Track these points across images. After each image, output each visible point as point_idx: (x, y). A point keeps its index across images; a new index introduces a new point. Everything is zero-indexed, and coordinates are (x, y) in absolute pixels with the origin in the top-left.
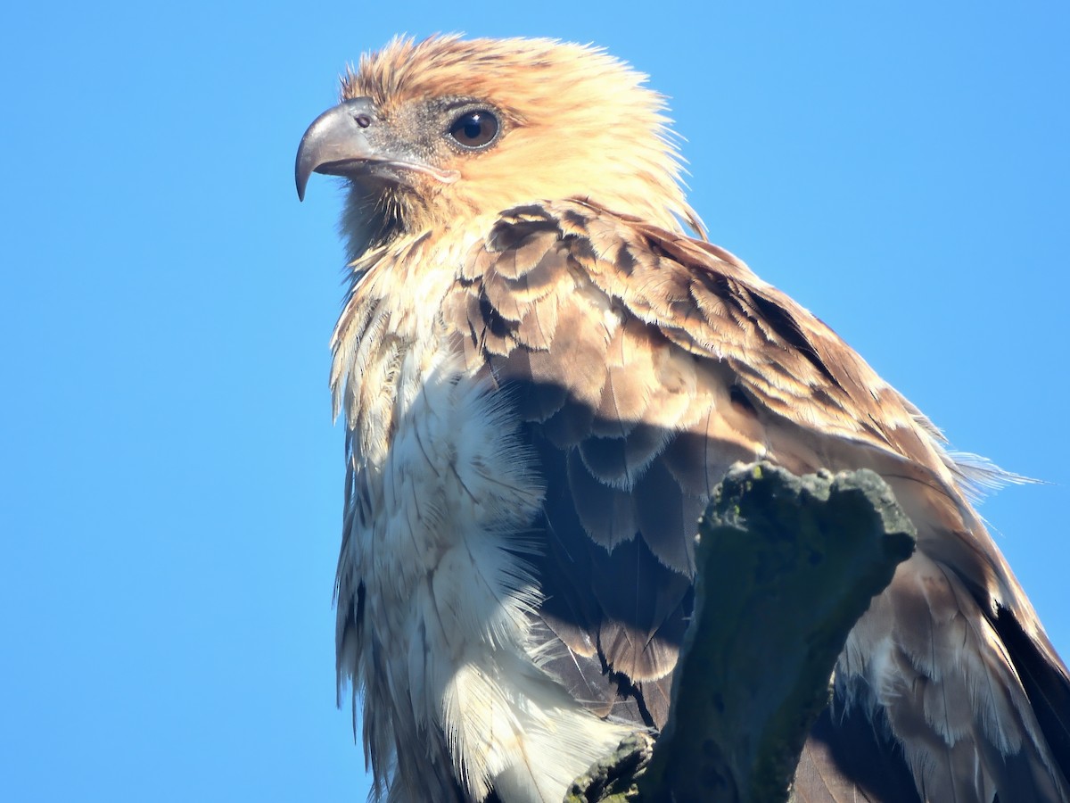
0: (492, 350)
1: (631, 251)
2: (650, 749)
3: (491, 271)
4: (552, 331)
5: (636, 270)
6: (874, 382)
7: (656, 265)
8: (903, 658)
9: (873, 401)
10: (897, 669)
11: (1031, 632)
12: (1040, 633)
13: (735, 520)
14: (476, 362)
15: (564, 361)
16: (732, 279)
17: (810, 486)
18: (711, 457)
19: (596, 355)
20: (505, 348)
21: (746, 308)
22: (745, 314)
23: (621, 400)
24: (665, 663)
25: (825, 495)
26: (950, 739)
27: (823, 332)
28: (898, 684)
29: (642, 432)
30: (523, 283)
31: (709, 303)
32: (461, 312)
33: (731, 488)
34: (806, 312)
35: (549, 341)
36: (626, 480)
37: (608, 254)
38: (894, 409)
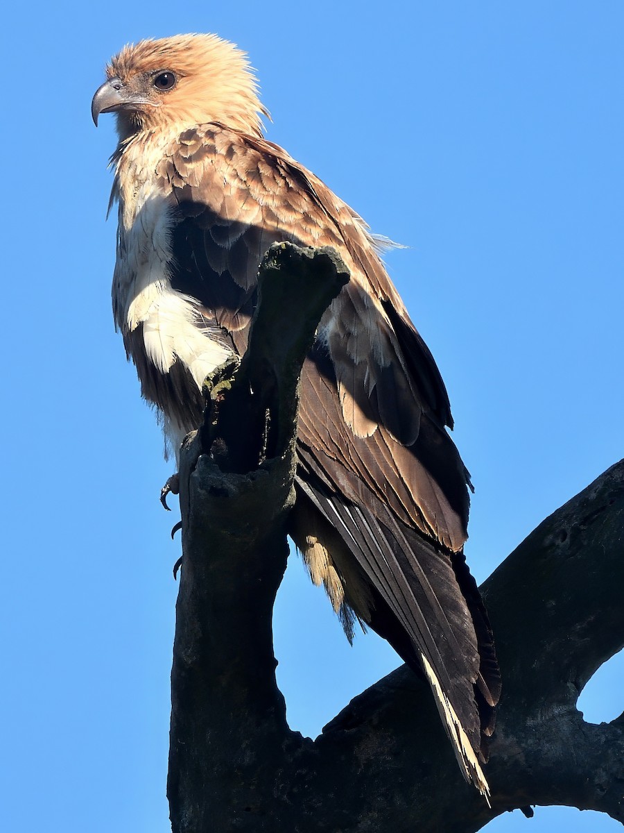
0: (175, 185)
1: (234, 147)
2: (240, 361)
3: (177, 153)
4: (200, 178)
5: (234, 157)
6: (338, 203)
7: (245, 153)
8: (342, 325)
9: (337, 212)
10: (338, 330)
11: (401, 313)
12: (405, 314)
13: (273, 264)
14: (169, 190)
15: (206, 191)
16: (279, 158)
17: (306, 252)
18: (263, 238)
19: (220, 189)
20: (181, 185)
21: (282, 172)
22: (281, 175)
23: (229, 210)
24: (243, 324)
25: (312, 256)
26: (357, 361)
27: (317, 182)
28: (337, 335)
29: (237, 225)
30: (189, 160)
31: (265, 170)
32: (164, 168)
33: (273, 253)
34: (311, 173)
35: (198, 183)
36: (228, 244)
37: (222, 150)
38: (346, 217)
